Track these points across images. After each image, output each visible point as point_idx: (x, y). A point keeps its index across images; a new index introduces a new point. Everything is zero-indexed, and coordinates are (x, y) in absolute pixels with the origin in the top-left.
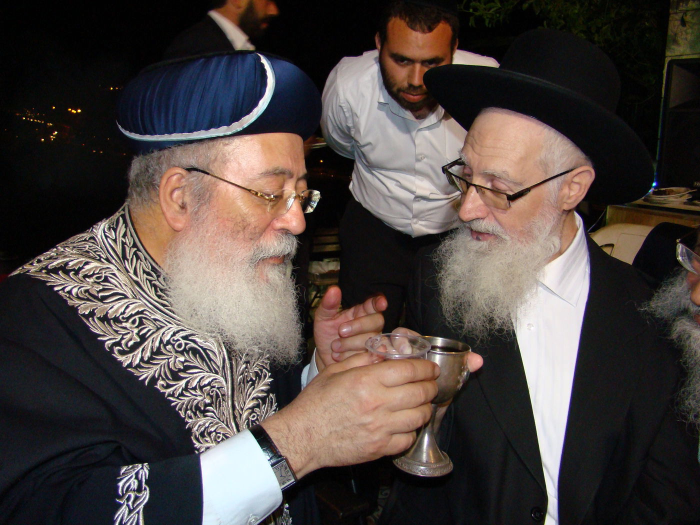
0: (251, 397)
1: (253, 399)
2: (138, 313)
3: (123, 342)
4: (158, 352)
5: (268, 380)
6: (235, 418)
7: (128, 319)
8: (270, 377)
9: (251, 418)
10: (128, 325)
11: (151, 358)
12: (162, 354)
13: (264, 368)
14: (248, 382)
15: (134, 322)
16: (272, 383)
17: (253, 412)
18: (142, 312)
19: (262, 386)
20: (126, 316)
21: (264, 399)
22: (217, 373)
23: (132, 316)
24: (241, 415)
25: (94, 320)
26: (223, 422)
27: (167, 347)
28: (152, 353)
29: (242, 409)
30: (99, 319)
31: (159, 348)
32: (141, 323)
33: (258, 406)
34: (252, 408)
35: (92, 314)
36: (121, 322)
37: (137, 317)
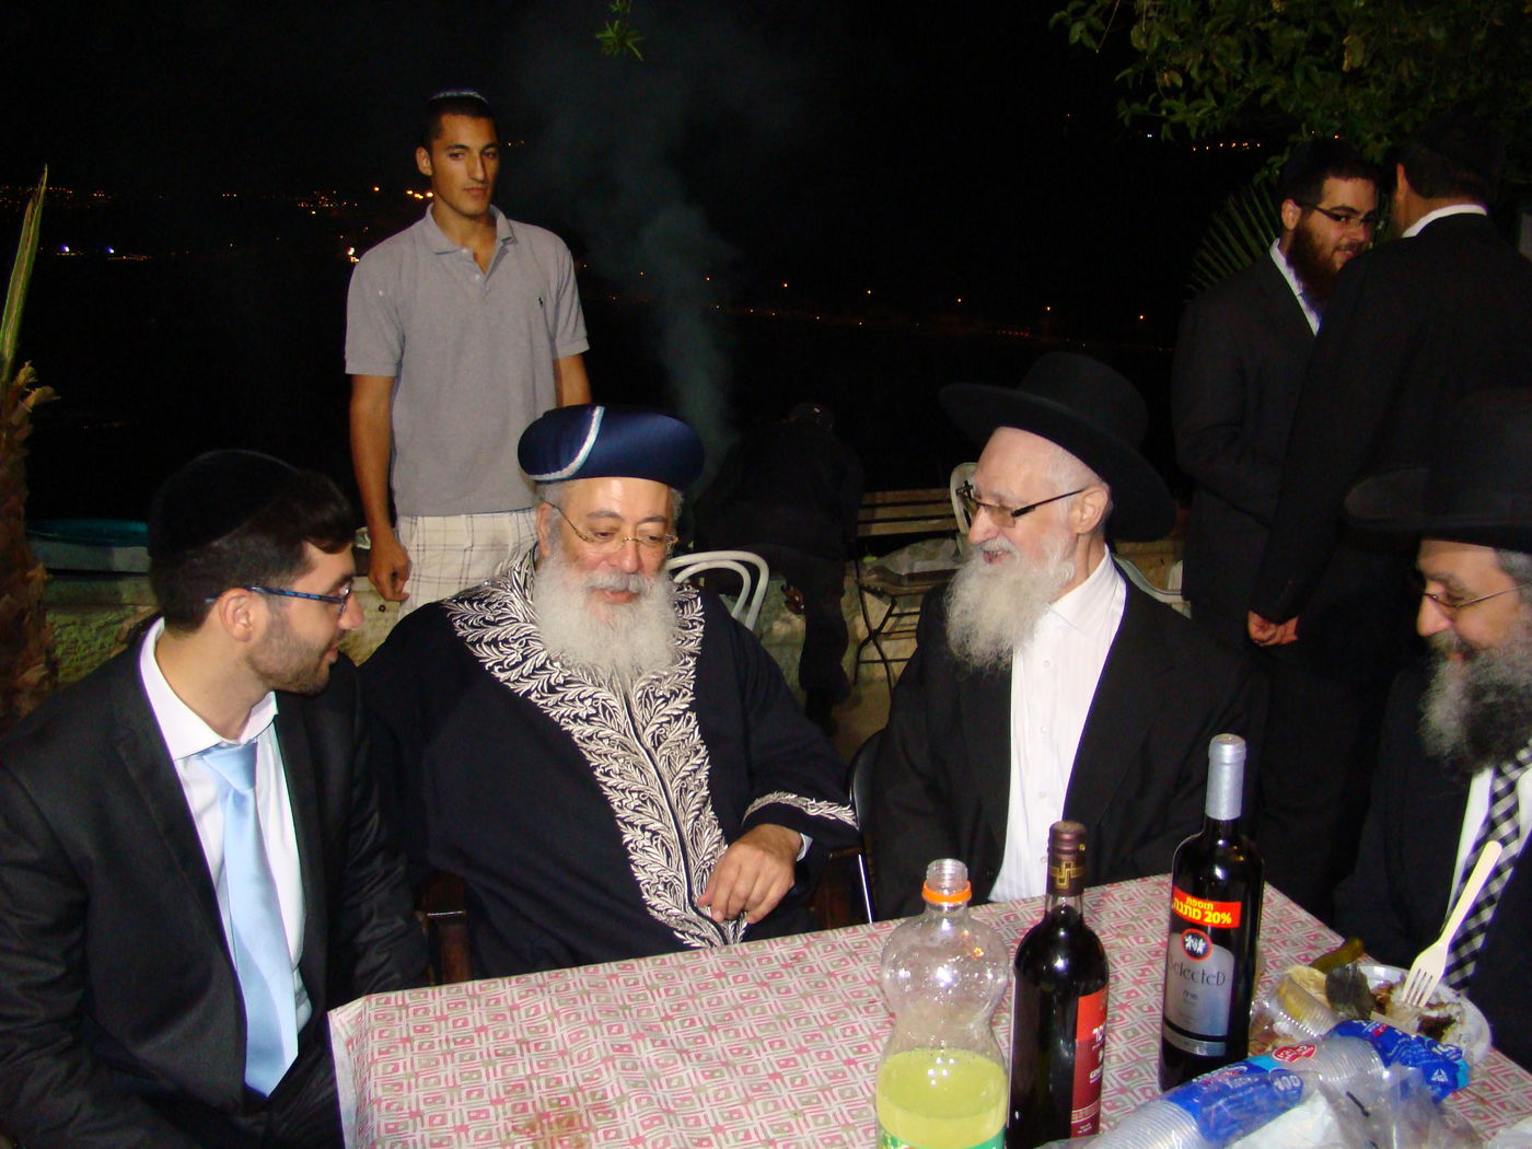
0: (661, 713)
1: (663, 715)
2: (526, 635)
3: (506, 662)
4: (543, 667)
5: (689, 699)
6: (635, 729)
7: (516, 640)
8: (692, 696)
9: (657, 733)
10: (516, 646)
11: (533, 674)
12: (547, 669)
13: (684, 687)
14: (656, 698)
15: (521, 644)
16: (691, 703)
17: (661, 727)
18: (529, 635)
19: (680, 704)
20: (515, 637)
21: (677, 718)
22: (600, 686)
23: (520, 638)
24: (644, 729)
25: (480, 646)
26: (619, 732)
27: (555, 664)
28: (535, 669)
29: (647, 723)
30: (487, 644)
31: (545, 663)
32: (527, 644)
33: (669, 722)
34: (661, 724)
35: (480, 640)
36: (509, 643)
37: (524, 639)
